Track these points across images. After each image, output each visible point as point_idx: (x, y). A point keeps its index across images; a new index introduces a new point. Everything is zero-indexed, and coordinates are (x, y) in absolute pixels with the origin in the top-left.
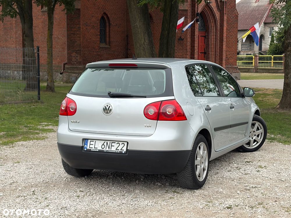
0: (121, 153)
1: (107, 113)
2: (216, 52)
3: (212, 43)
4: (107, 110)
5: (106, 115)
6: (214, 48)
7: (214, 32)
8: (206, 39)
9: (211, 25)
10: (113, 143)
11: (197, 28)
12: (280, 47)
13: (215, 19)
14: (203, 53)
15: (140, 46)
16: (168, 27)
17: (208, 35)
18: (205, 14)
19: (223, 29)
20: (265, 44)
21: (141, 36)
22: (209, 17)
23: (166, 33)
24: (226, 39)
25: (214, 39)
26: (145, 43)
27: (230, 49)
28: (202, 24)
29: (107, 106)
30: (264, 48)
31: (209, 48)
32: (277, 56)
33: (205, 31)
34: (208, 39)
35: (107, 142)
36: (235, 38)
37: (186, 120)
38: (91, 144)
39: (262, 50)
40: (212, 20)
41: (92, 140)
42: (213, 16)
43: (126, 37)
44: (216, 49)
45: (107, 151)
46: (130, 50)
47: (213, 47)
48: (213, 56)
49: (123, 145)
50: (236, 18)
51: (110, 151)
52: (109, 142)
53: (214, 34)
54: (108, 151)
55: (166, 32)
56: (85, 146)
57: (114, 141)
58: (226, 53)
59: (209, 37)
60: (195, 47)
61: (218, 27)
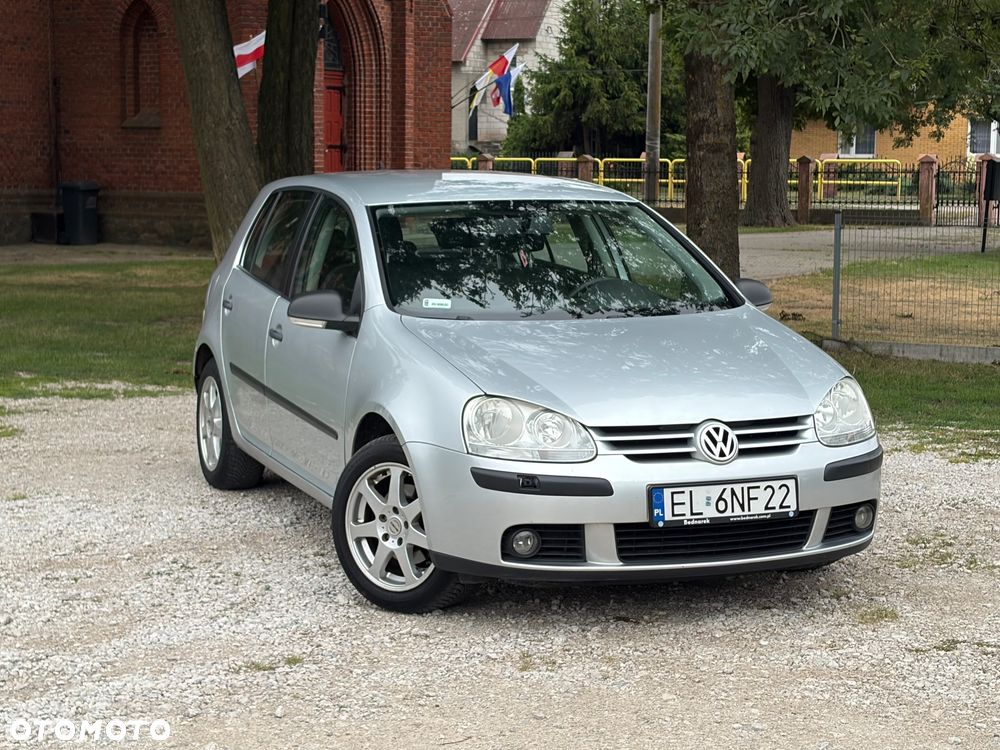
2: (380, 143)
3: (365, 113)
6: (374, 131)
7: (374, 74)
8: (345, 100)
9: (363, 51)
11: (320, 59)
13: (376, 29)
14: (335, 147)
17: (353, 84)
18: (342, 11)
19: (404, 66)
20: (490, 115)
22: (355, 19)
24: (415, 100)
25: (374, 99)
27: (427, 135)
28: (329, 45)
30: (484, 131)
31: (358, 130)
33: (341, 69)
34: (352, 97)
39: (476, 139)
40: (364, 33)
42: (367, 18)
43: (51, 86)
44: (381, 133)
46: (67, 132)
47: (372, 128)
50: (444, 27)
53: (371, 81)
55: (282, 76)
58: (415, 149)
59: (355, 91)
60: (315, 128)
61: (387, 57)
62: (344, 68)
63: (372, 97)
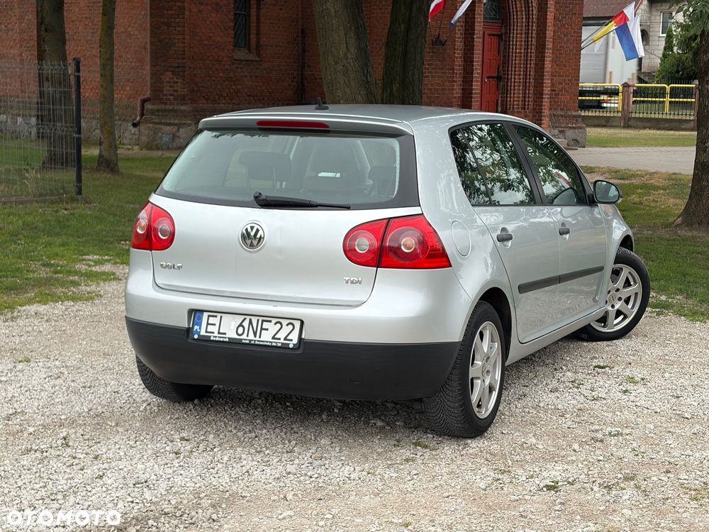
0: (285, 347)
1: (252, 246)
2: (526, 75)
3: (516, 53)
4: (251, 239)
5: (250, 252)
6: (522, 66)
7: (524, 24)
8: (502, 44)
9: (516, 8)
10: (264, 323)
11: (480, 14)
12: (689, 63)
14: (493, 77)
15: (336, 63)
16: (408, 14)
17: (508, 33)
19: (546, 19)
20: (651, 53)
21: (339, 36)
23: (402, 29)
24: (554, 43)
25: (523, 43)
26: (349, 56)
27: (562, 69)
28: (492, 4)
29: (252, 228)
30: (646, 65)
31: (510, 65)
32: (681, 87)
34: (507, 42)
35: (250, 320)
36: (577, 40)
37: (450, 266)
38: (210, 322)
39: (641, 70)
41: (214, 312)
43: (300, 34)
44: (526, 67)
45: (250, 341)
46: (309, 66)
47: (521, 64)
48: (520, 86)
49: (291, 327)
51: (258, 341)
52: (254, 320)
53: (522, 30)
54: (253, 342)
55: (402, 26)
56: (196, 327)
57: (267, 318)
58: (552, 80)
59: (509, 37)
60: (475, 64)
61: (534, 12)
62: (502, 20)
63: (521, 41)
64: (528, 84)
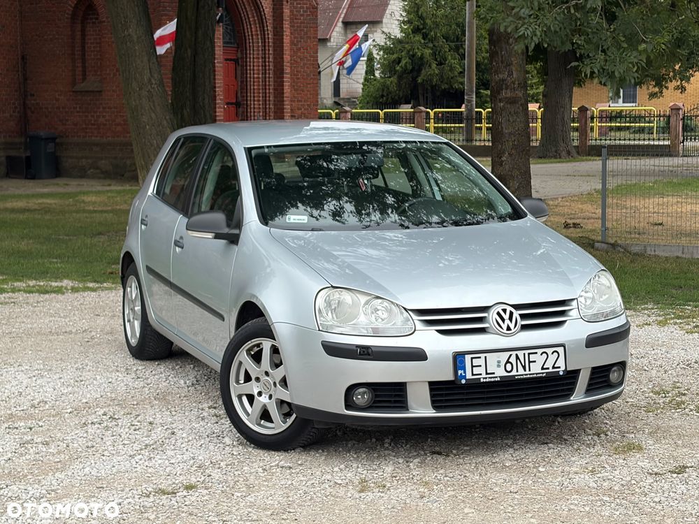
2: (266, 100)
3: (254, 78)
6: (261, 91)
7: (260, 49)
8: (239, 68)
11: (219, 39)
12: (394, 88)
13: (261, 16)
14: (232, 104)
15: (141, 88)
17: (245, 57)
18: (235, 3)
19: (283, 43)
20: (349, 78)
21: (142, 62)
22: (246, 9)
24: (291, 68)
25: (260, 68)
26: (153, 81)
27: (301, 94)
28: (227, 28)
30: (345, 90)
31: (249, 91)
34: (244, 66)
36: (313, 65)
39: (339, 96)
40: (253, 18)
42: (255, 7)
43: (20, 61)
44: (266, 93)
46: (32, 95)
47: (259, 89)
48: (260, 112)
50: (312, 13)
53: (258, 54)
55: (190, 52)
58: (291, 105)
59: (246, 62)
60: (217, 89)
61: (270, 36)
62: (238, 45)
63: (259, 66)
64: (268, 110)
